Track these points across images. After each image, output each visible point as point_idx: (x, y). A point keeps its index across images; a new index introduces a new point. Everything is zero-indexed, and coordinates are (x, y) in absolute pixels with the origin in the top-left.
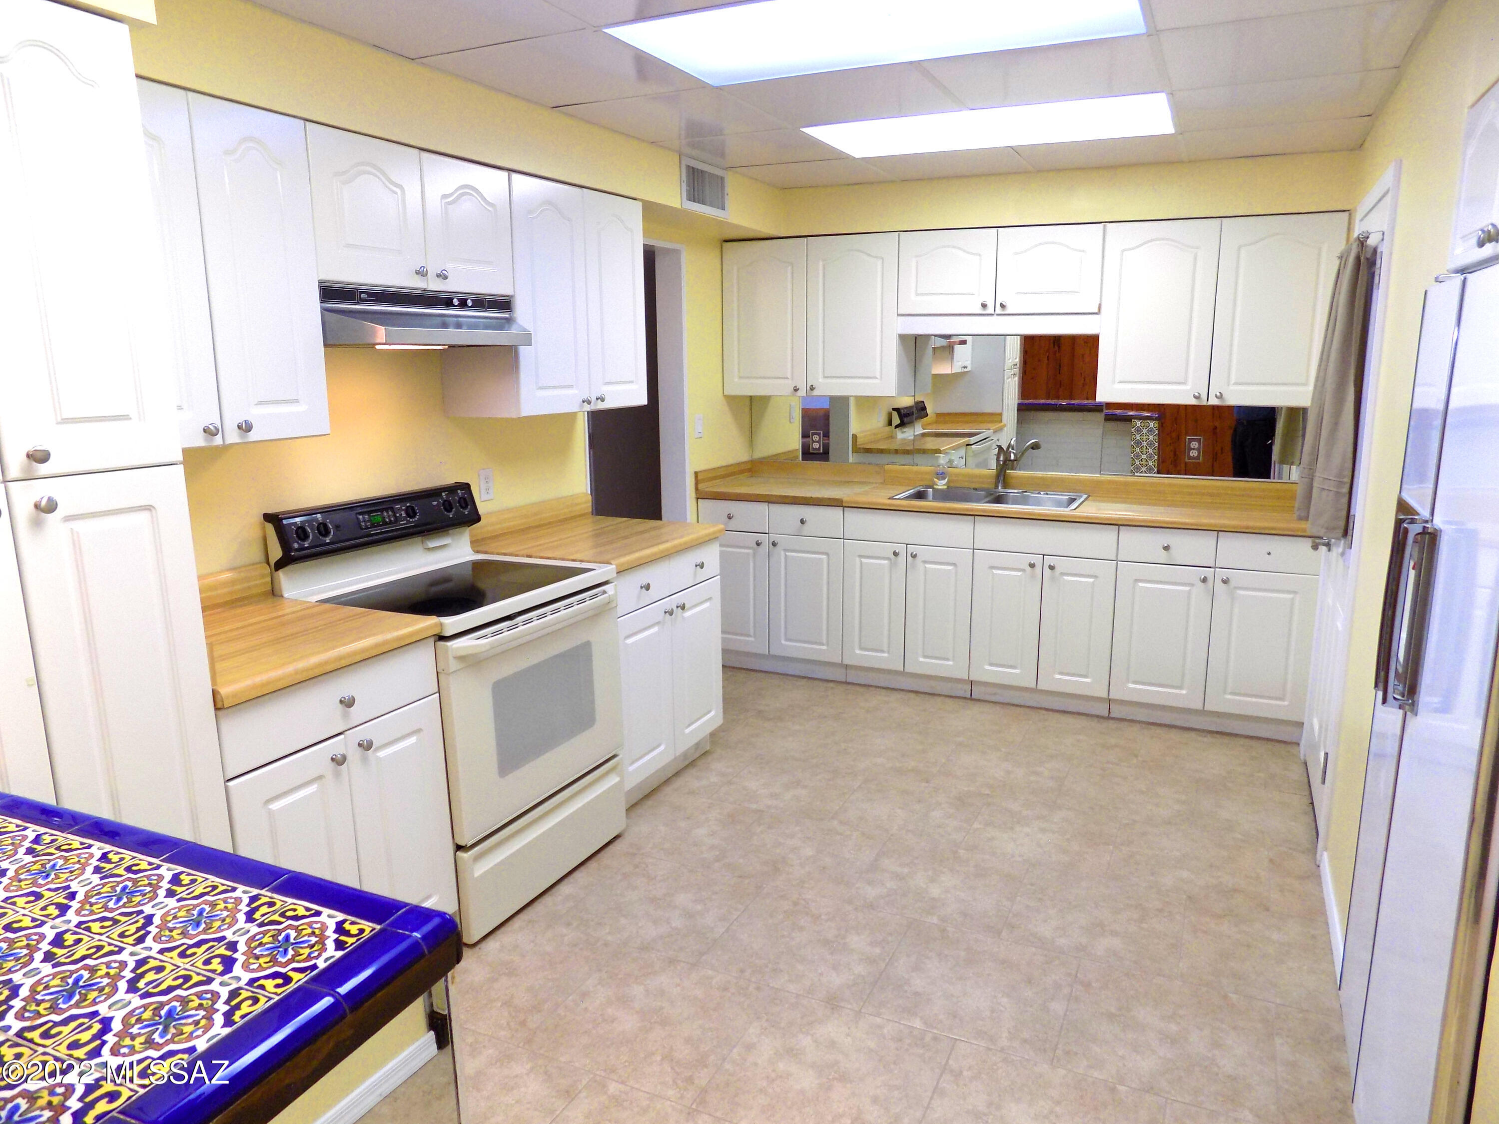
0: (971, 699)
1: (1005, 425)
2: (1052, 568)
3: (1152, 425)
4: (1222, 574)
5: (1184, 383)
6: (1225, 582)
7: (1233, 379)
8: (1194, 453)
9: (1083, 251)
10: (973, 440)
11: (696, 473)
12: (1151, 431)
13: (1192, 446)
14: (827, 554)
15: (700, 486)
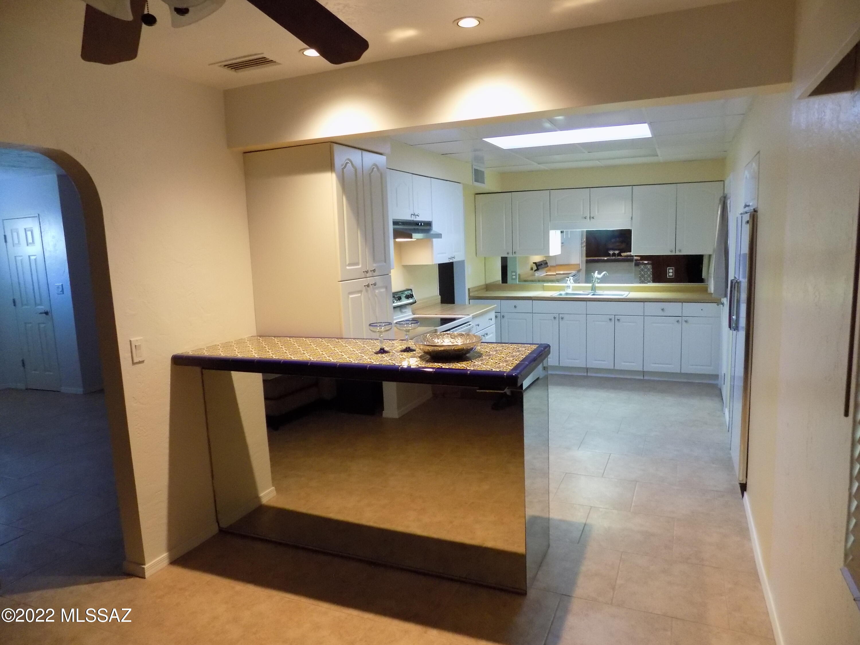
0: (587, 376)
1: (581, 269)
2: (618, 320)
3: (649, 267)
4: (685, 319)
5: (666, 247)
6: (686, 322)
11: (469, 289)
13: (670, 272)
14: (526, 320)
15: (471, 295)
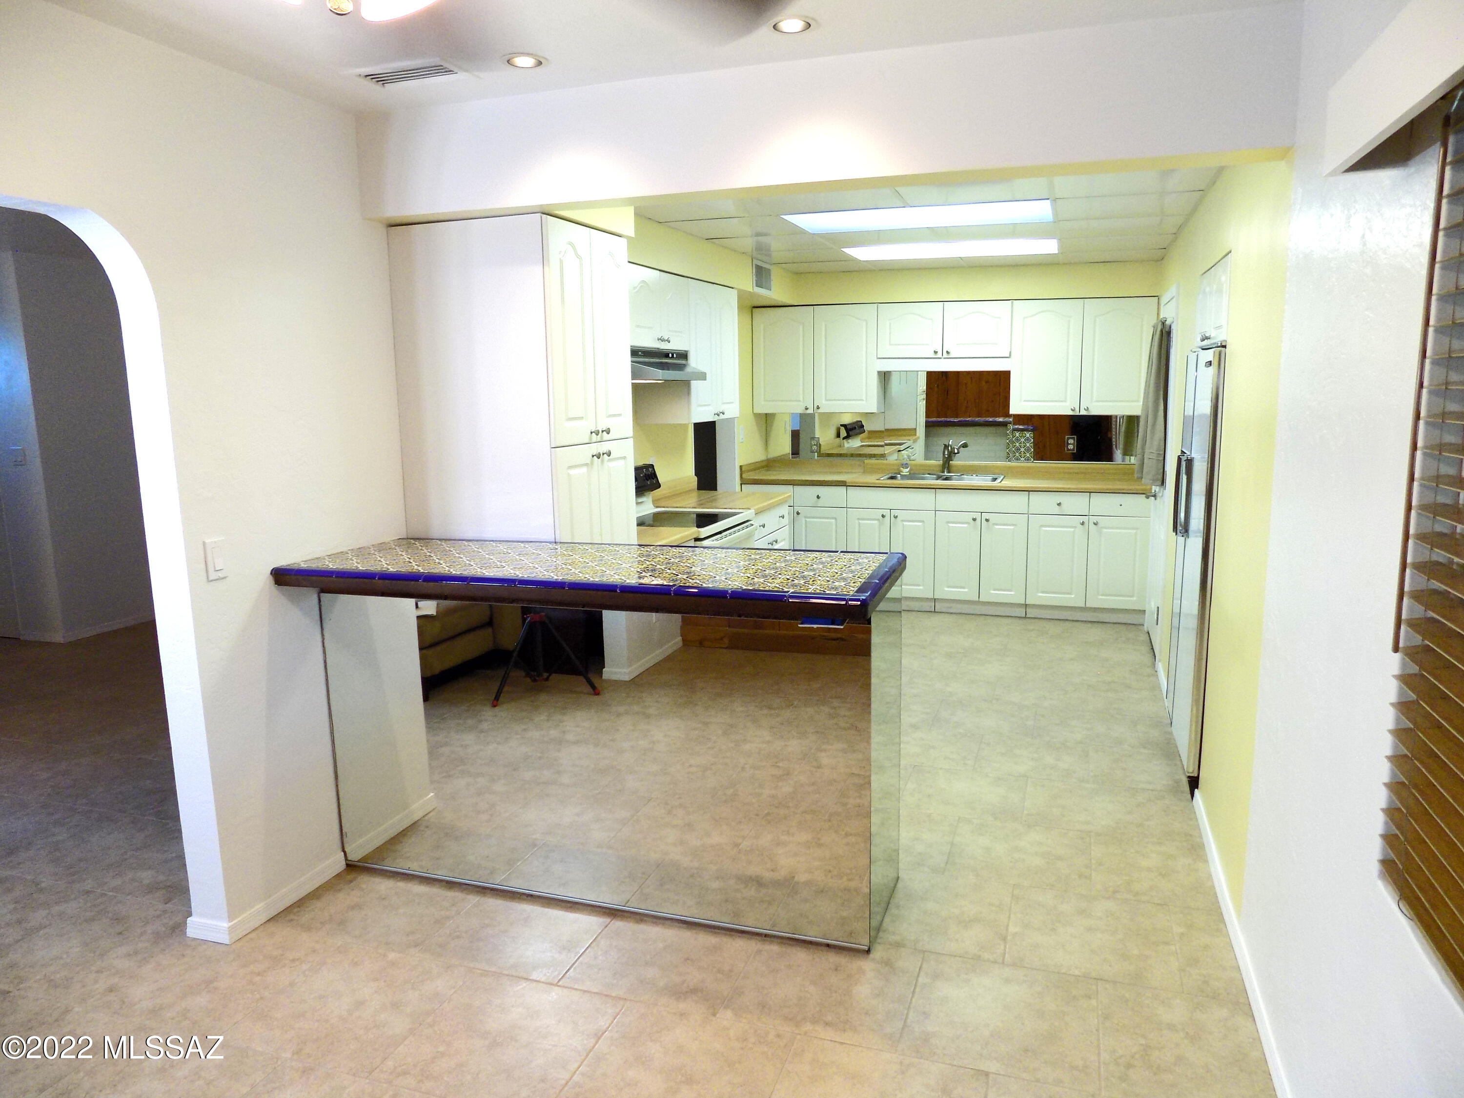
0: (935, 612)
1: (919, 438)
2: (987, 520)
3: (1028, 435)
4: (1094, 519)
5: (1065, 401)
6: (1095, 524)
7: (1094, 399)
8: (1070, 447)
9: (999, 318)
10: (902, 447)
11: (741, 467)
12: (1028, 439)
13: (1069, 442)
14: (836, 519)
15: (744, 476)
